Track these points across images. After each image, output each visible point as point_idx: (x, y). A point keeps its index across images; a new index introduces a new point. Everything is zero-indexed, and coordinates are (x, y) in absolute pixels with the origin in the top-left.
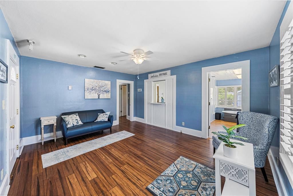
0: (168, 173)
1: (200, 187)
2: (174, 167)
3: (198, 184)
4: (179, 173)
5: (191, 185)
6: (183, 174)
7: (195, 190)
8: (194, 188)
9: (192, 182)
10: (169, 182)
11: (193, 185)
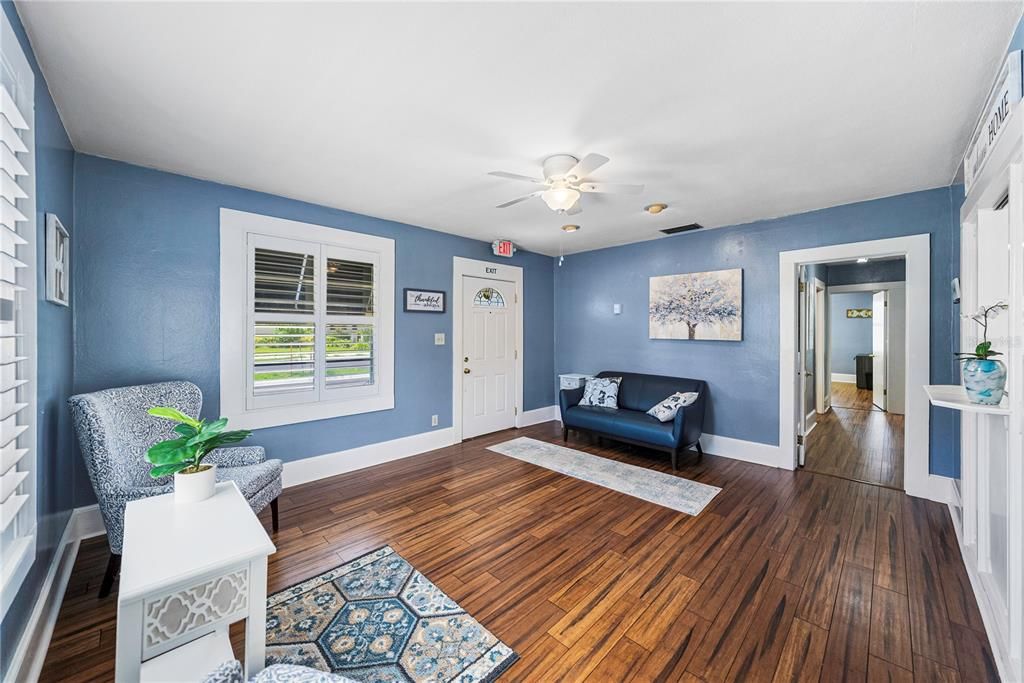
0: (416, 588)
1: (319, 654)
2: (438, 608)
3: (334, 655)
4: (405, 615)
5: (343, 634)
6: (398, 626)
7: (319, 637)
8: (328, 636)
9: (351, 641)
10: (384, 583)
11: (337, 637)
